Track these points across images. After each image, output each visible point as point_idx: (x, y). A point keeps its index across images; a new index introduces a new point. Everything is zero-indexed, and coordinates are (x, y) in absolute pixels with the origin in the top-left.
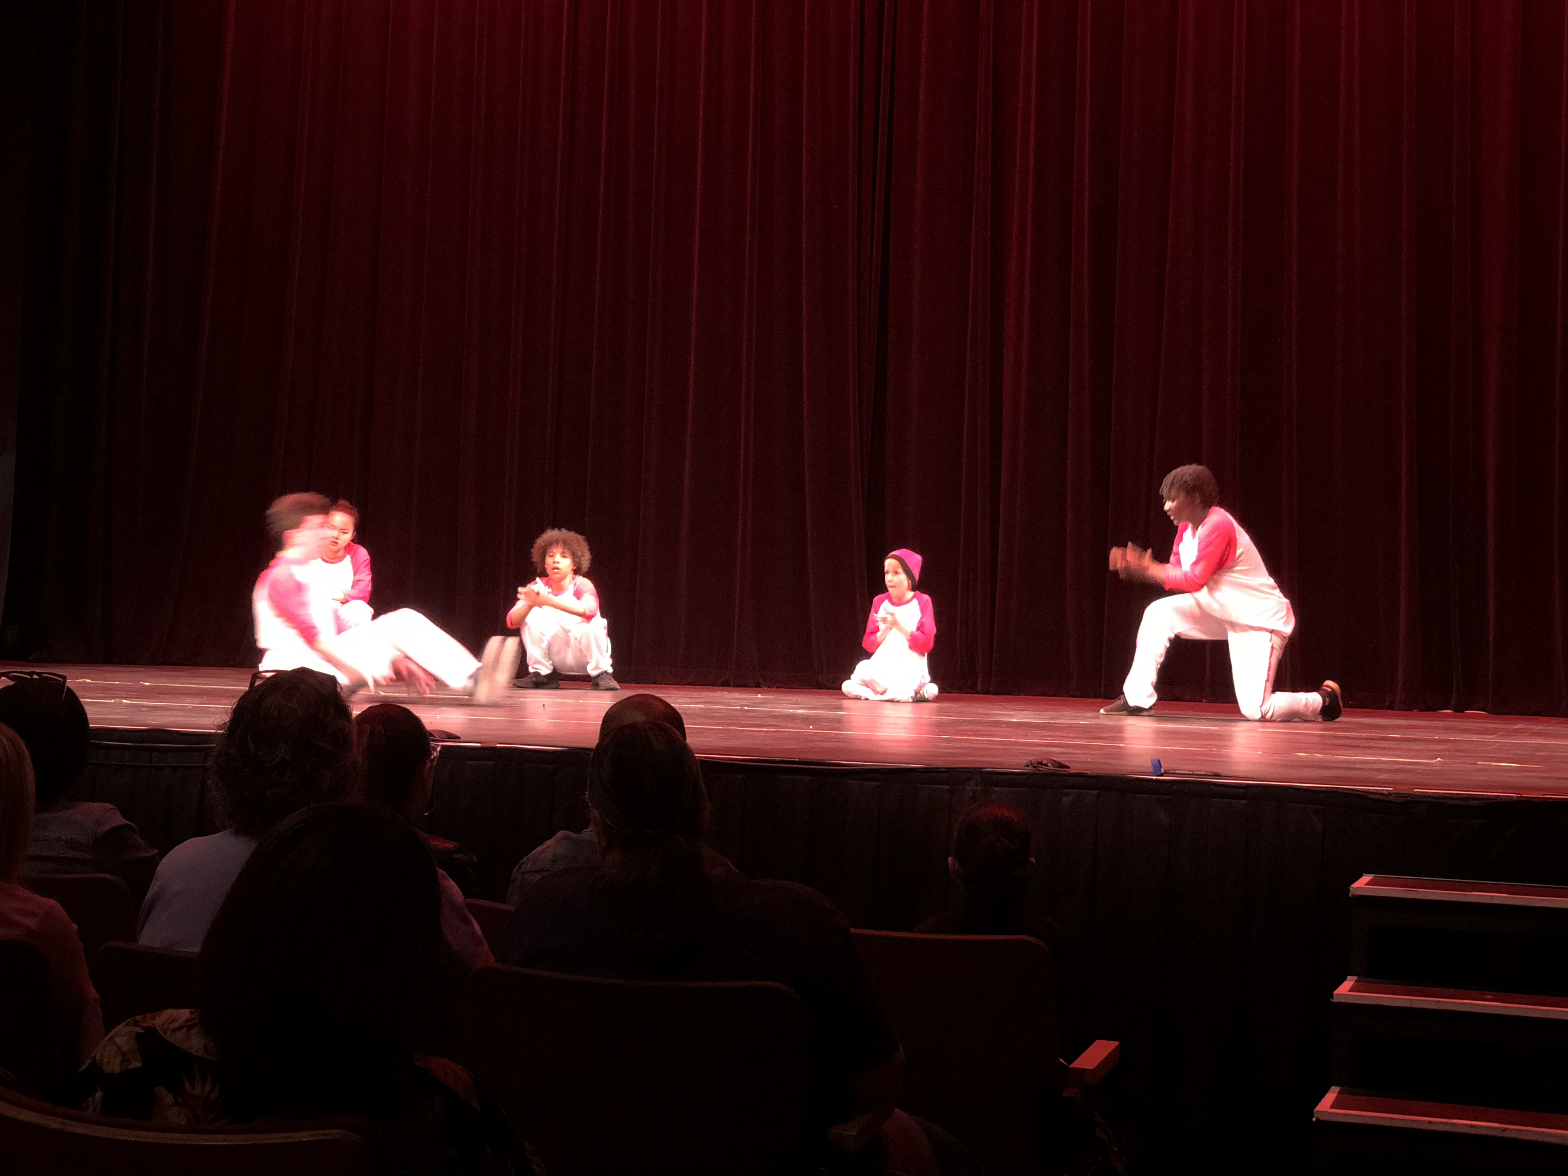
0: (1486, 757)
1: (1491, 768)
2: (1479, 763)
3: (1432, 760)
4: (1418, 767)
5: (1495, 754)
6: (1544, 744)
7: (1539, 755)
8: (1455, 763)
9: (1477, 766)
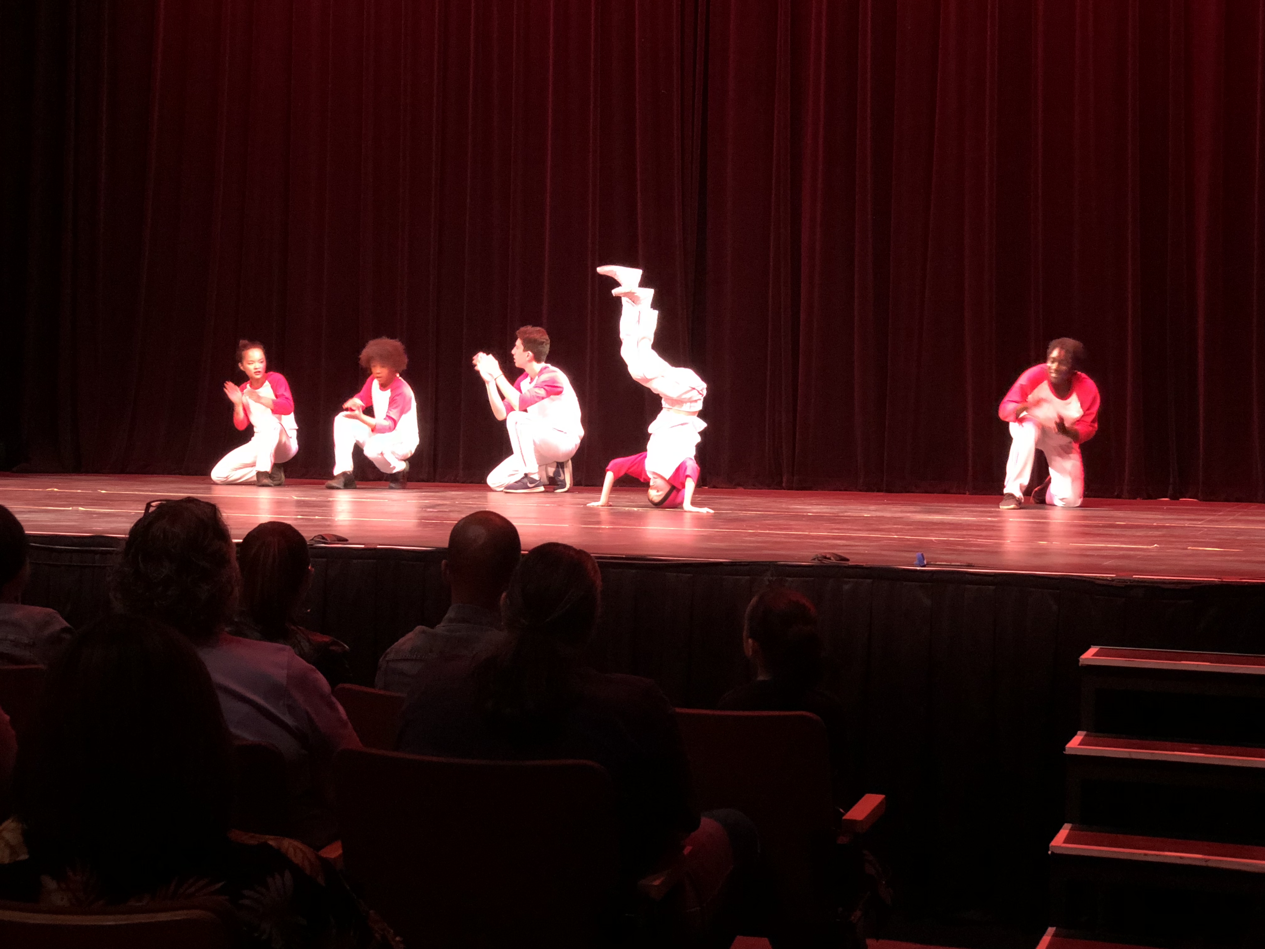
0: (1195, 542)
1: (1199, 552)
2: (1189, 548)
3: (1150, 546)
4: (1138, 553)
5: (1203, 539)
6: (1244, 528)
7: (1239, 540)
8: (1168, 549)
9: (1187, 551)
